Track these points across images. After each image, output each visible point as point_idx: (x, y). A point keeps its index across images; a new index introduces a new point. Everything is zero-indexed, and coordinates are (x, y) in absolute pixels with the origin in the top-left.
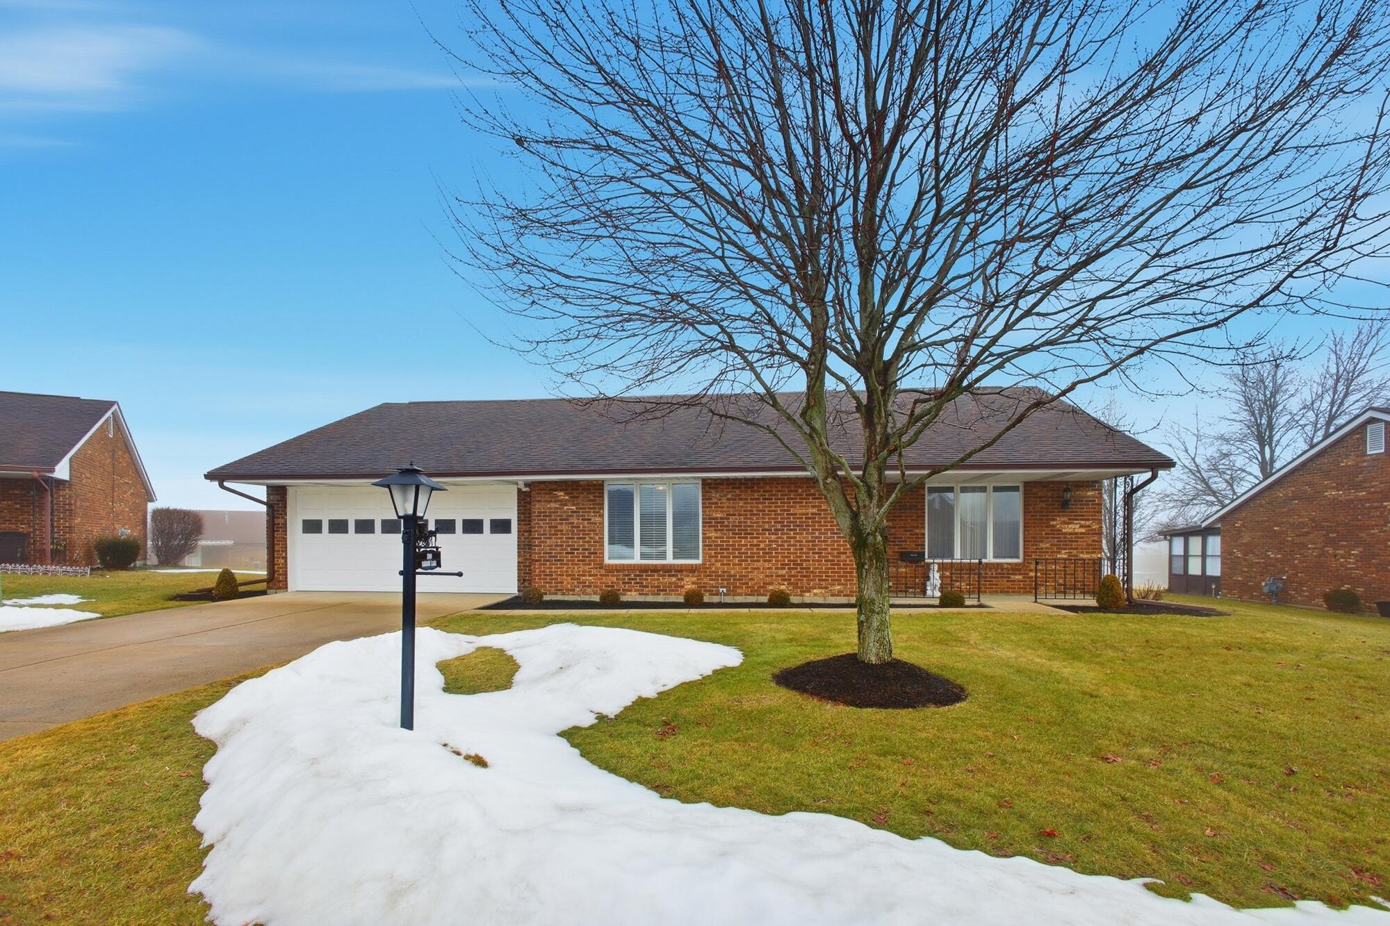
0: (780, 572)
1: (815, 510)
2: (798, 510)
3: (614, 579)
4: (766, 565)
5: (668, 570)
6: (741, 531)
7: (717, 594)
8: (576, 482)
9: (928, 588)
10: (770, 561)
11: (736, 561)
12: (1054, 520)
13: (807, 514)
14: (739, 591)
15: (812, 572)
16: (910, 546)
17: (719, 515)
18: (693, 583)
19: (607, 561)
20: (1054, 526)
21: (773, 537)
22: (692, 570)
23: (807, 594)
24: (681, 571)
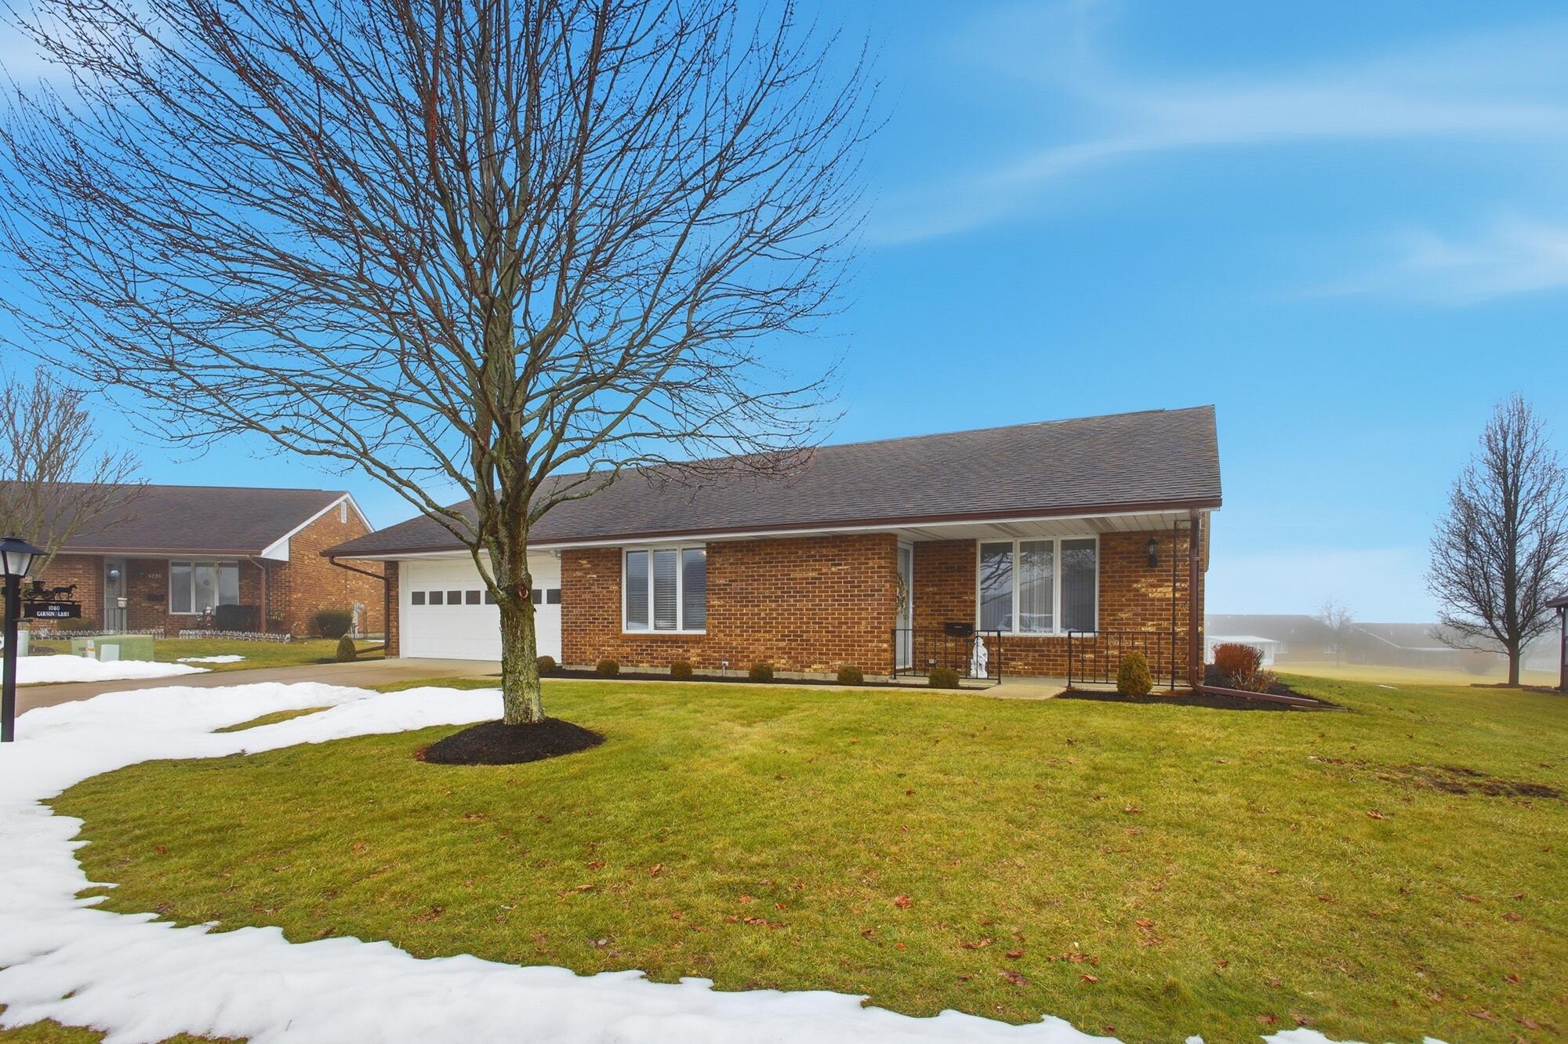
0: (782, 644)
1: (814, 574)
2: (797, 575)
3: (628, 650)
4: (767, 636)
5: (675, 640)
6: (745, 599)
7: (720, 668)
8: (597, 550)
9: (973, 667)
10: (770, 632)
11: (738, 631)
12: (1137, 582)
13: (807, 578)
14: (741, 664)
15: (812, 645)
16: (958, 616)
17: (722, 581)
18: (698, 655)
19: (625, 631)
20: (1137, 590)
21: (774, 605)
22: (697, 640)
23: (807, 670)
24: (687, 642)
